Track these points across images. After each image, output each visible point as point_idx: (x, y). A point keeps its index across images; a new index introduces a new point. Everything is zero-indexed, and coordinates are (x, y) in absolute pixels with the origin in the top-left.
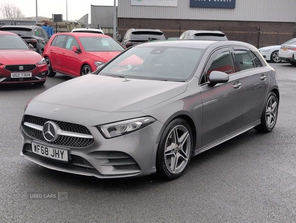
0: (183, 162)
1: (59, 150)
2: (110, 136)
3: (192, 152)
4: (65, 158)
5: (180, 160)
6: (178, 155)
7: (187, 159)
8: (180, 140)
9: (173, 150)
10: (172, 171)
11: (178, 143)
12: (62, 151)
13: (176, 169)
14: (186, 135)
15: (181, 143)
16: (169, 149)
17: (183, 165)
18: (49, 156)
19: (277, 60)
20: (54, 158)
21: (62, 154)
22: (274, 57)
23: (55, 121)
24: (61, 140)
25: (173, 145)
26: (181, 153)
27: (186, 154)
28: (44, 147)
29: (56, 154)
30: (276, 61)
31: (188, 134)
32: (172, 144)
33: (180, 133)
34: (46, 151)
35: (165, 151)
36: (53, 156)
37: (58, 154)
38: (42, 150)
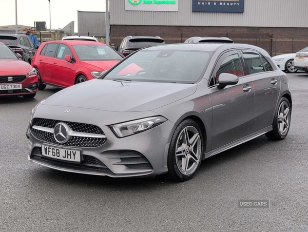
0: (194, 164)
1: (71, 151)
2: (121, 136)
3: (203, 155)
4: (78, 159)
5: (191, 162)
6: (189, 156)
7: (198, 161)
8: (191, 141)
9: (184, 151)
10: (183, 172)
11: (189, 145)
12: (74, 152)
13: (187, 170)
14: (196, 136)
15: (192, 144)
16: (179, 149)
17: (194, 167)
18: (61, 158)
19: (292, 69)
20: (66, 159)
21: (74, 155)
22: (289, 67)
23: (66, 122)
24: (73, 141)
25: (184, 146)
26: (192, 154)
27: (197, 156)
28: (56, 149)
29: (68, 155)
30: (292, 71)
31: (199, 136)
32: (183, 144)
33: (191, 134)
34: (57, 153)
35: (176, 152)
36: (65, 157)
37: (70, 155)
38: (53, 152)
